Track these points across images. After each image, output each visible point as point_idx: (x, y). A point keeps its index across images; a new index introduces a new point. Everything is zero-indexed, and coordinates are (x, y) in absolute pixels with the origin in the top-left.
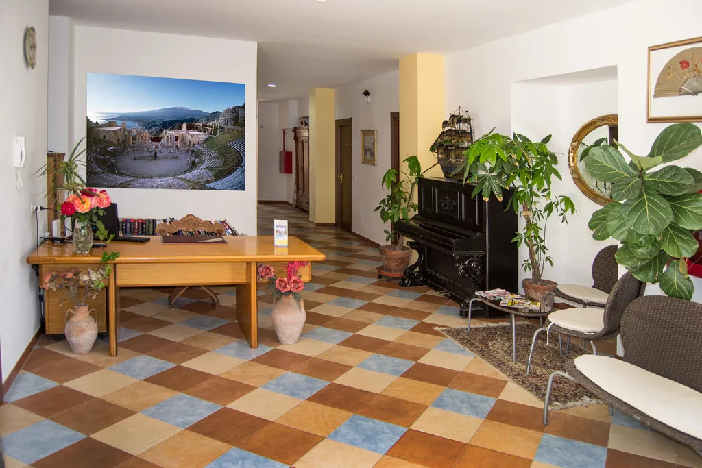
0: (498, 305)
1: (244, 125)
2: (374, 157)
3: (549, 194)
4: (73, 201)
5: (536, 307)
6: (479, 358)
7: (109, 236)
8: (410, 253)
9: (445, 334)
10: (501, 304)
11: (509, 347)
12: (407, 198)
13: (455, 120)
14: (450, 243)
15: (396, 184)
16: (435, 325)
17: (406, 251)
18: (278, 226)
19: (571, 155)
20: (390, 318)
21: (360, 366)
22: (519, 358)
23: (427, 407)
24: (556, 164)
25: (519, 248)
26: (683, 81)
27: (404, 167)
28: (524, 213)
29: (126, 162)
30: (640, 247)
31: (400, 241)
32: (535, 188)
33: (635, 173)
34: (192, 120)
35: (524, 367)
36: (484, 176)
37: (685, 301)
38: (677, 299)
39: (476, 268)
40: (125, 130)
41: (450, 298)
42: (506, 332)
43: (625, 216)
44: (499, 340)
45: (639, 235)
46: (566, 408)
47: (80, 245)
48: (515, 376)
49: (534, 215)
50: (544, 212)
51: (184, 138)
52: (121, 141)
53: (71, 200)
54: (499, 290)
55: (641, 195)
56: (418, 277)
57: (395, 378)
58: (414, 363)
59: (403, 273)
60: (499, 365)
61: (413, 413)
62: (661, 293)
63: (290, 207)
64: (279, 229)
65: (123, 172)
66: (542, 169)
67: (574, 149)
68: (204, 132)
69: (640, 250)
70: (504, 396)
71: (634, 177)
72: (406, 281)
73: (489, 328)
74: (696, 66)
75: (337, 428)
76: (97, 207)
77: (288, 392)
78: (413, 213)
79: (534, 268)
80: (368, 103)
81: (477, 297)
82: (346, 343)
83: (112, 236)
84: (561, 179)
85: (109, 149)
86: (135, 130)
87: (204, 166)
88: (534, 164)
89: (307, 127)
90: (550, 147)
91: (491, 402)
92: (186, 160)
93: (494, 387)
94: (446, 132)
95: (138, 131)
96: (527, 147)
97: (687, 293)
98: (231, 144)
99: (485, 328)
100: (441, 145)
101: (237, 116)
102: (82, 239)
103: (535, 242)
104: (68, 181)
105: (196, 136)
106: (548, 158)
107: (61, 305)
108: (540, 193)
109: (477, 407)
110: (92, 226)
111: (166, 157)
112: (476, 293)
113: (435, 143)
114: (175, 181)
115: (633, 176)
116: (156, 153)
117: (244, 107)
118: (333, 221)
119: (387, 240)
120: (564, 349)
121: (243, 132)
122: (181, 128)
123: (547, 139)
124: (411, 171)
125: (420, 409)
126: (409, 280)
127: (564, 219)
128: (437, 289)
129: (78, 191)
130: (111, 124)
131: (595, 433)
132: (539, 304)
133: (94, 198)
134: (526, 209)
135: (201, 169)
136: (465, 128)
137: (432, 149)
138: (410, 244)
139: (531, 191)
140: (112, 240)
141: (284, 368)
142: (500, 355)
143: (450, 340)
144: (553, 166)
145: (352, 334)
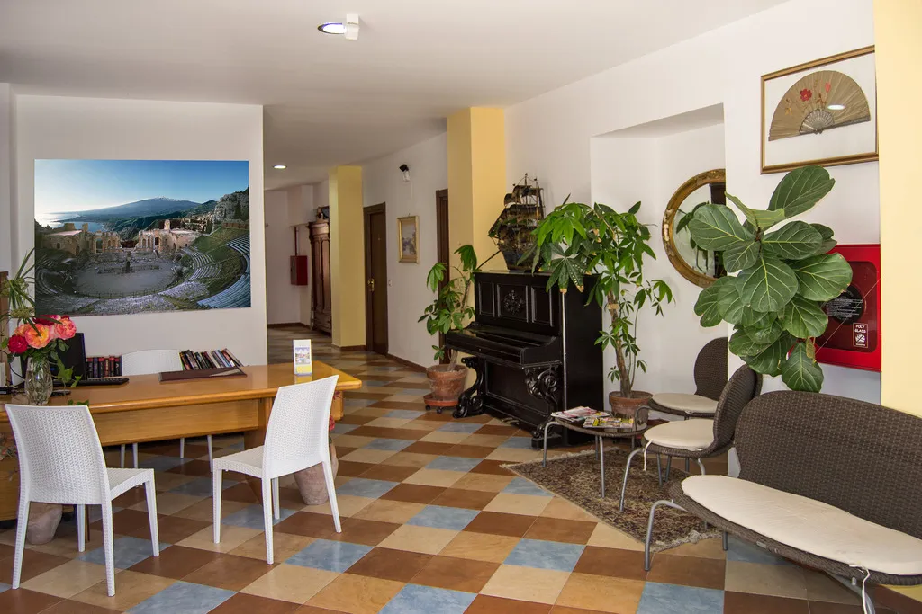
0: (582, 427)
1: (248, 217)
2: (415, 253)
3: (640, 278)
4: (24, 333)
5: (629, 424)
6: (561, 498)
7: (73, 378)
8: (466, 372)
9: (515, 472)
10: (585, 425)
11: (596, 480)
12: (461, 301)
13: (521, 192)
14: (518, 353)
15: (445, 283)
16: (502, 463)
17: (461, 371)
18: (298, 349)
19: (666, 226)
20: (444, 459)
21: (410, 522)
22: (609, 492)
23: (499, 565)
24: (648, 238)
25: (604, 352)
26: (804, 116)
27: (456, 260)
28: (609, 307)
29: (89, 278)
30: (758, 330)
31: (453, 359)
32: (622, 272)
33: (750, 235)
34: (177, 214)
35: (616, 503)
36: (560, 260)
37: (813, 394)
38: (804, 393)
39: (552, 383)
40: (86, 234)
41: (519, 427)
42: (591, 462)
43: (740, 291)
44: (583, 473)
45: (758, 314)
46: (671, 548)
47: (35, 393)
48: (606, 514)
49: (622, 308)
50: (635, 303)
51: (166, 240)
52: (81, 249)
53: (21, 331)
54: (581, 409)
55: (758, 263)
56: (477, 403)
57: (455, 533)
58: (479, 512)
59: (457, 400)
60: (585, 504)
61: (482, 574)
62: (784, 387)
63: (306, 330)
64: (300, 352)
65: (84, 291)
66: (630, 247)
67: (669, 218)
68: (194, 229)
69: (758, 334)
70: (593, 541)
71: (750, 240)
72: (462, 410)
73: (570, 459)
74: (820, 96)
75: (388, 605)
76: (57, 339)
77: (319, 565)
78: (468, 320)
79: (623, 377)
80: (407, 181)
81: (554, 419)
82: (390, 495)
83: (78, 378)
84: (655, 257)
85: (65, 262)
86: (101, 234)
87: (193, 277)
88: (620, 241)
89: (326, 221)
90: (640, 218)
91: (579, 549)
92: (170, 269)
93: (579, 531)
94: (509, 209)
95: (103, 234)
96: (611, 220)
97: (815, 384)
98: (231, 244)
99: (565, 459)
100: (503, 227)
101: (238, 206)
102: (38, 385)
103: (623, 342)
104: (14, 307)
105: (182, 237)
106: (639, 232)
107: (10, 479)
108: (629, 279)
109: (561, 558)
110: (51, 366)
111: (142, 268)
112: (553, 415)
113: (495, 226)
114: (155, 300)
115: (747, 240)
116: (128, 263)
117: (247, 192)
118: (363, 342)
119: (435, 358)
120: (664, 476)
121: (247, 226)
122: (162, 227)
123: (636, 208)
124: (465, 265)
125: (490, 568)
126: (466, 407)
127: (659, 310)
128: (500, 417)
129: (31, 319)
130: (67, 226)
131: (708, 574)
132: (632, 420)
133: (53, 327)
134: (611, 301)
135: (191, 281)
136: (533, 203)
137: (491, 234)
138: (466, 361)
139: (617, 276)
140: (78, 384)
141: (313, 535)
142: (585, 490)
143: (521, 479)
144: (645, 242)
145: (398, 483)
